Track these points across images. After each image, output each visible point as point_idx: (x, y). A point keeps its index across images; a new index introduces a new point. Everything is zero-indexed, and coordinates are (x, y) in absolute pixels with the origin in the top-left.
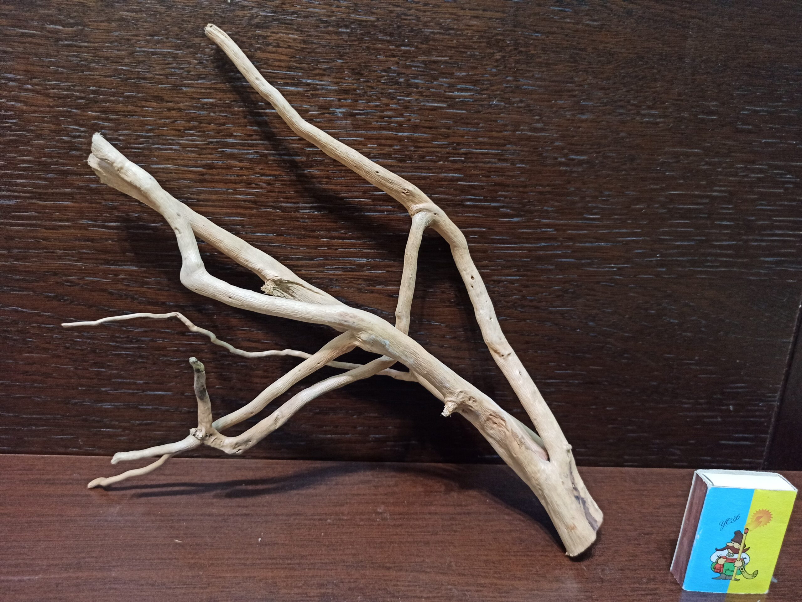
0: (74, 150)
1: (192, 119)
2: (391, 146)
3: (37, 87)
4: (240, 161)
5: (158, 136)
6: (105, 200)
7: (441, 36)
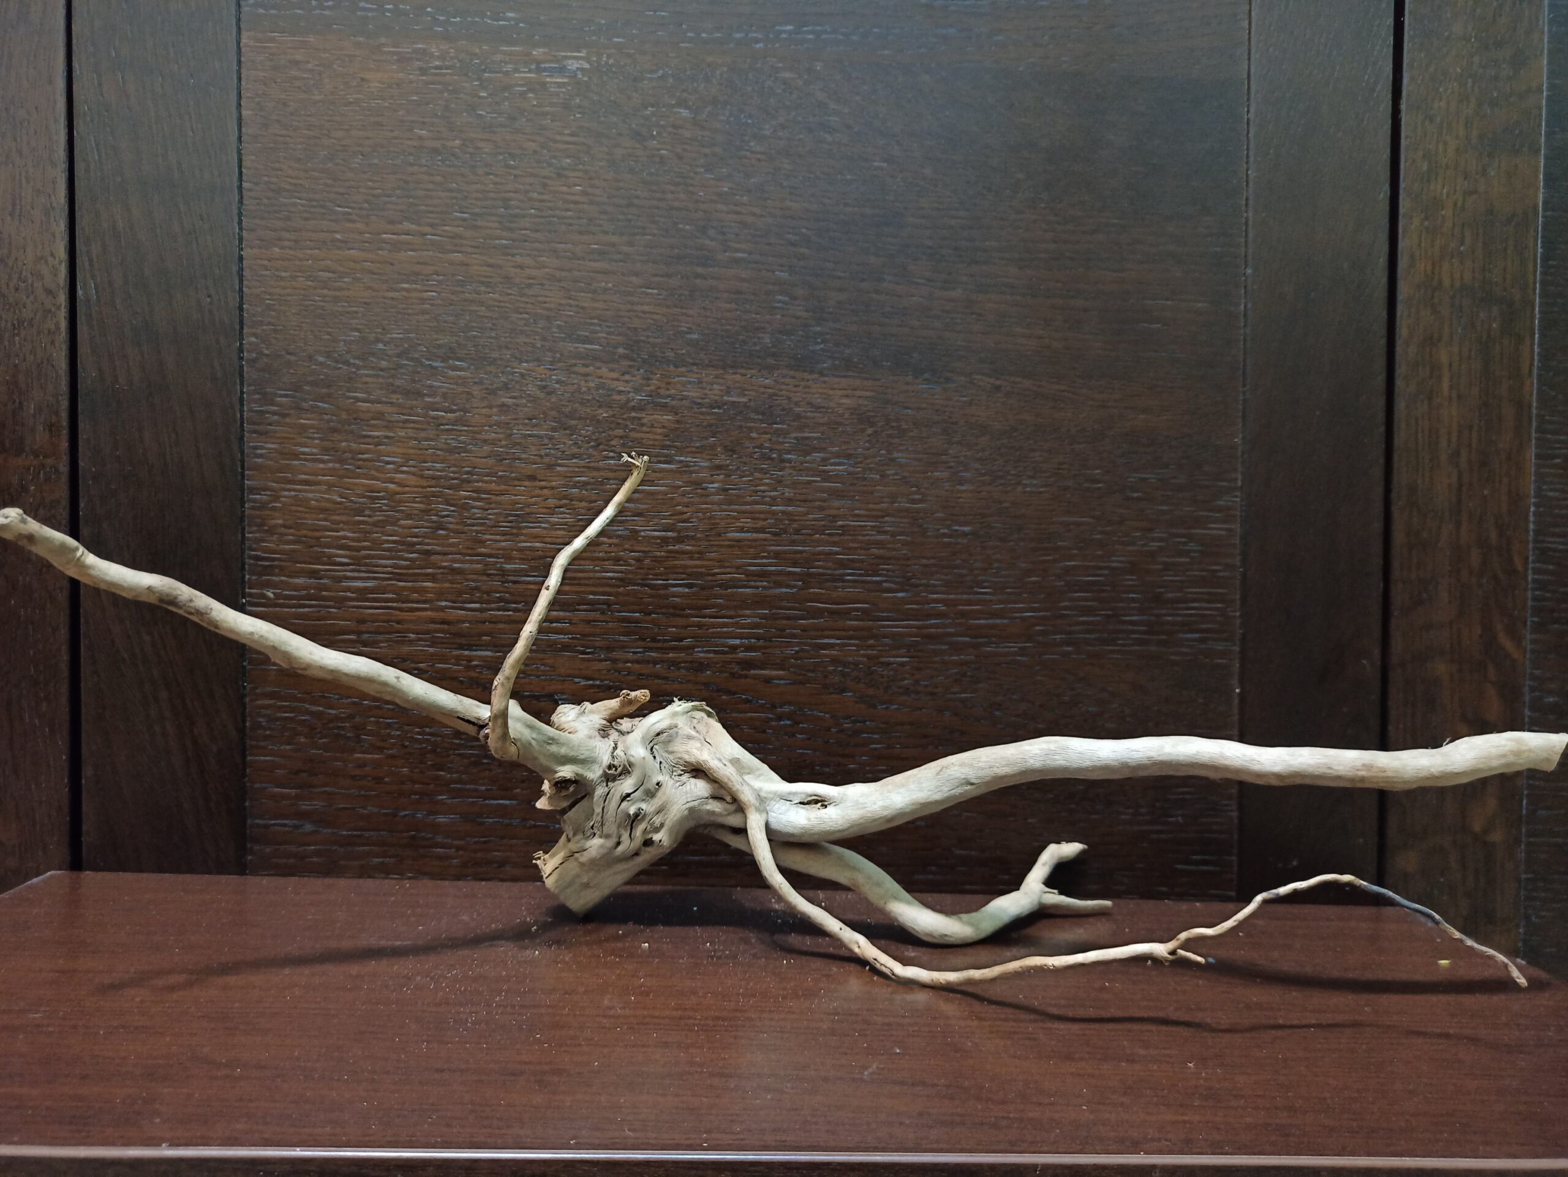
0: (442, 529)
1: (565, 497)
2: (767, 519)
3: (412, 469)
4: (610, 538)
5: (528, 514)
6: (468, 580)
7: (812, 415)
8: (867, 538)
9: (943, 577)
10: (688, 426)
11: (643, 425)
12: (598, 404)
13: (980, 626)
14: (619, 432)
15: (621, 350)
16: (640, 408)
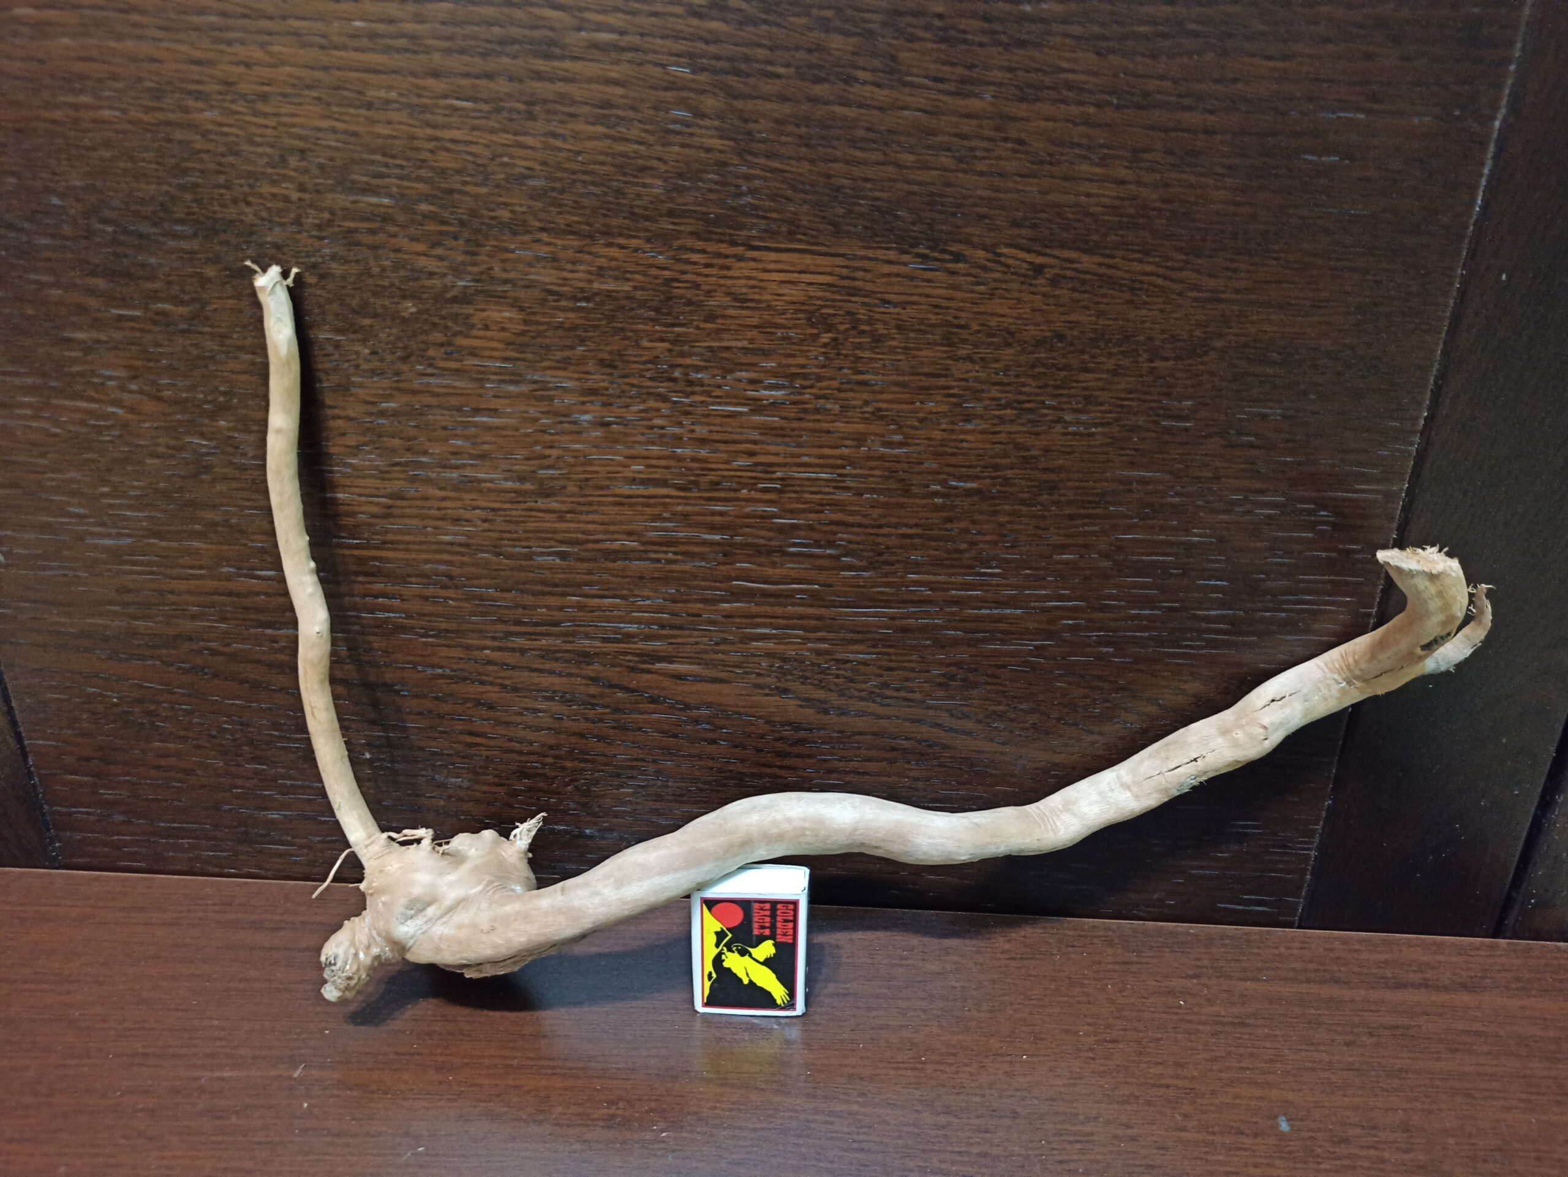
8: (819, 496)
9: (932, 553)
10: (541, 328)
11: (473, 326)
12: (399, 293)
13: (978, 619)
14: (438, 336)
15: (424, 207)
16: (464, 299)
